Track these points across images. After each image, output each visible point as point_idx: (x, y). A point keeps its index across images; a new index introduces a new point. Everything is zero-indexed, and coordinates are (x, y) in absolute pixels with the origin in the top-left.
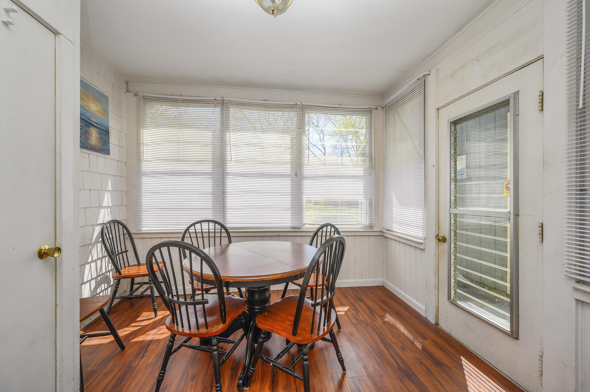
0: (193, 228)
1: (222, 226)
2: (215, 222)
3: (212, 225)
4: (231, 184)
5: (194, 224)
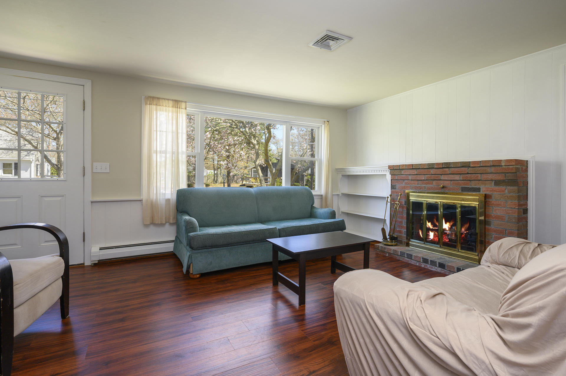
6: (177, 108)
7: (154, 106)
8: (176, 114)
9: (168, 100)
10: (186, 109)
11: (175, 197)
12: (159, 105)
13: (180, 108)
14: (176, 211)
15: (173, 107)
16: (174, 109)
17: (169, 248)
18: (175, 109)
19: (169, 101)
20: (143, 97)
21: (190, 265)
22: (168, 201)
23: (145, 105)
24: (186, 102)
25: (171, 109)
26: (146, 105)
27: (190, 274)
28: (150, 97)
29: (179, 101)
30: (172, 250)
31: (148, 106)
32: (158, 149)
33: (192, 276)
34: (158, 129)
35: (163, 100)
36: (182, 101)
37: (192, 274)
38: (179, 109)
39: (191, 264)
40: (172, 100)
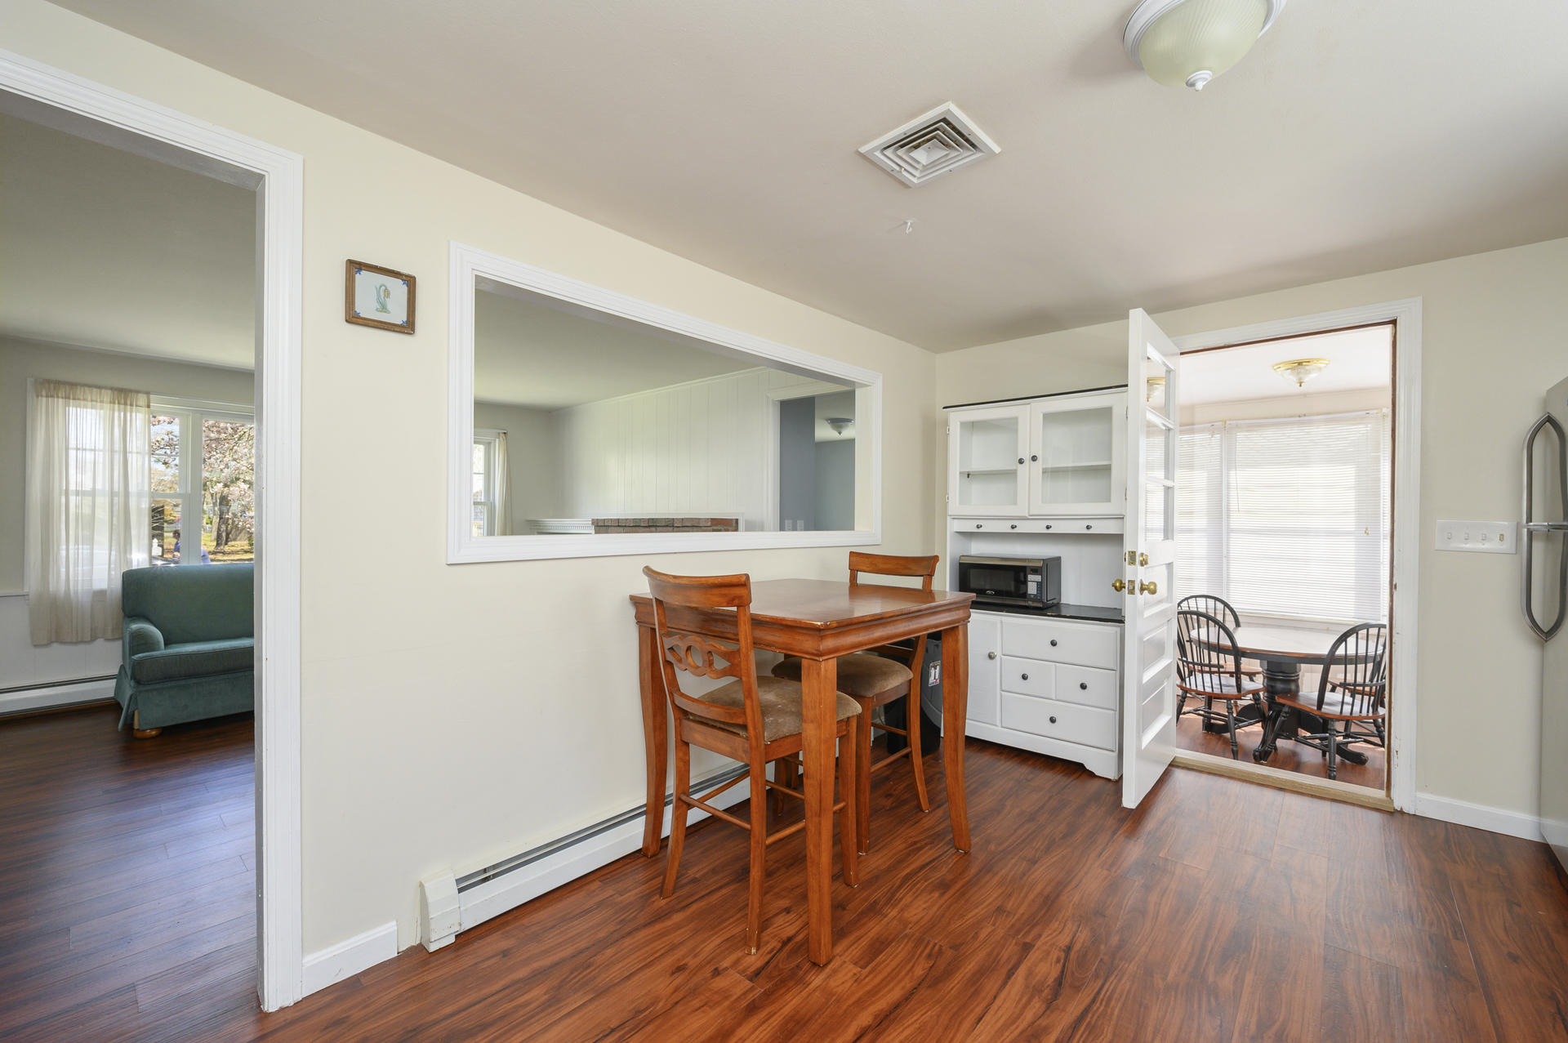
0: (1186, 602)
1: (1226, 605)
2: (1216, 599)
3: (1211, 602)
4: (1239, 546)
5: (1187, 599)
6: (125, 404)
7: (60, 400)
8: (122, 414)
9: (100, 387)
10: (149, 406)
11: (118, 584)
12: (74, 399)
13: (131, 405)
14: (122, 614)
15: (114, 403)
16: (116, 406)
17: (105, 690)
18: (119, 407)
19: (103, 391)
20: (29, 380)
21: (133, 715)
22: (100, 594)
23: (35, 398)
24: (148, 393)
25: (107, 406)
26: (38, 396)
27: (135, 732)
28: (49, 381)
29: (131, 391)
30: (112, 694)
31: (44, 399)
32: (72, 487)
33: (139, 735)
34: (72, 444)
35: (86, 388)
36: (138, 392)
37: (138, 730)
38: (129, 407)
39: (136, 712)
40: (112, 389)
